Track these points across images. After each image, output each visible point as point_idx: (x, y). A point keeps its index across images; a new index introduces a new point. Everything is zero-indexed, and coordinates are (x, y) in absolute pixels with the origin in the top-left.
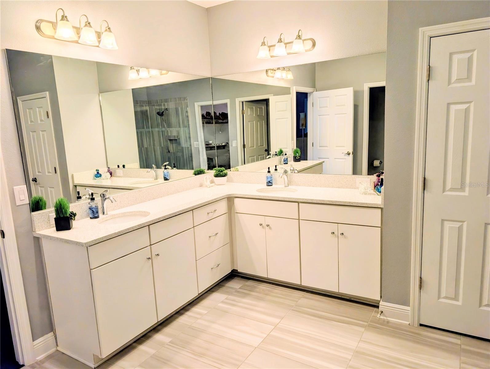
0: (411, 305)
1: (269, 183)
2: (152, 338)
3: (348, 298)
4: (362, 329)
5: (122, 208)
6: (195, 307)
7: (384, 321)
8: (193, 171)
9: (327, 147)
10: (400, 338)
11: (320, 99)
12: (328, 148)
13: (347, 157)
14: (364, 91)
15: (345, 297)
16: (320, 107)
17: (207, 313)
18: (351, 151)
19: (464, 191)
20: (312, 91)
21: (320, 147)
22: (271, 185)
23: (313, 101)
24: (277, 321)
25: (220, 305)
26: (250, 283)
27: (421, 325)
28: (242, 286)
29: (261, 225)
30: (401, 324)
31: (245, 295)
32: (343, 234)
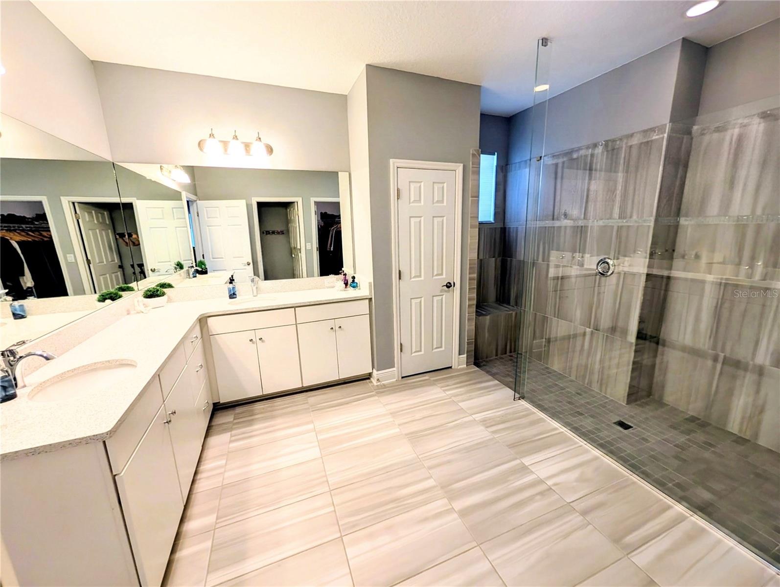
0: (396, 365)
1: (233, 296)
2: (183, 533)
3: (343, 382)
4: (376, 398)
5: (38, 369)
6: (201, 466)
7: (381, 386)
8: (97, 296)
9: (222, 258)
10: (400, 391)
11: (207, 209)
12: (224, 259)
13: (247, 267)
14: (252, 205)
15: (340, 382)
16: (208, 218)
17: (226, 461)
18: (250, 261)
19: (421, 277)
20: (196, 199)
21: (213, 258)
22: (236, 297)
23: (197, 210)
24: (311, 426)
25: (232, 445)
26: (239, 410)
27: (402, 377)
28: (234, 417)
29: (251, 340)
30: (393, 383)
31: (250, 423)
32: (340, 327)
